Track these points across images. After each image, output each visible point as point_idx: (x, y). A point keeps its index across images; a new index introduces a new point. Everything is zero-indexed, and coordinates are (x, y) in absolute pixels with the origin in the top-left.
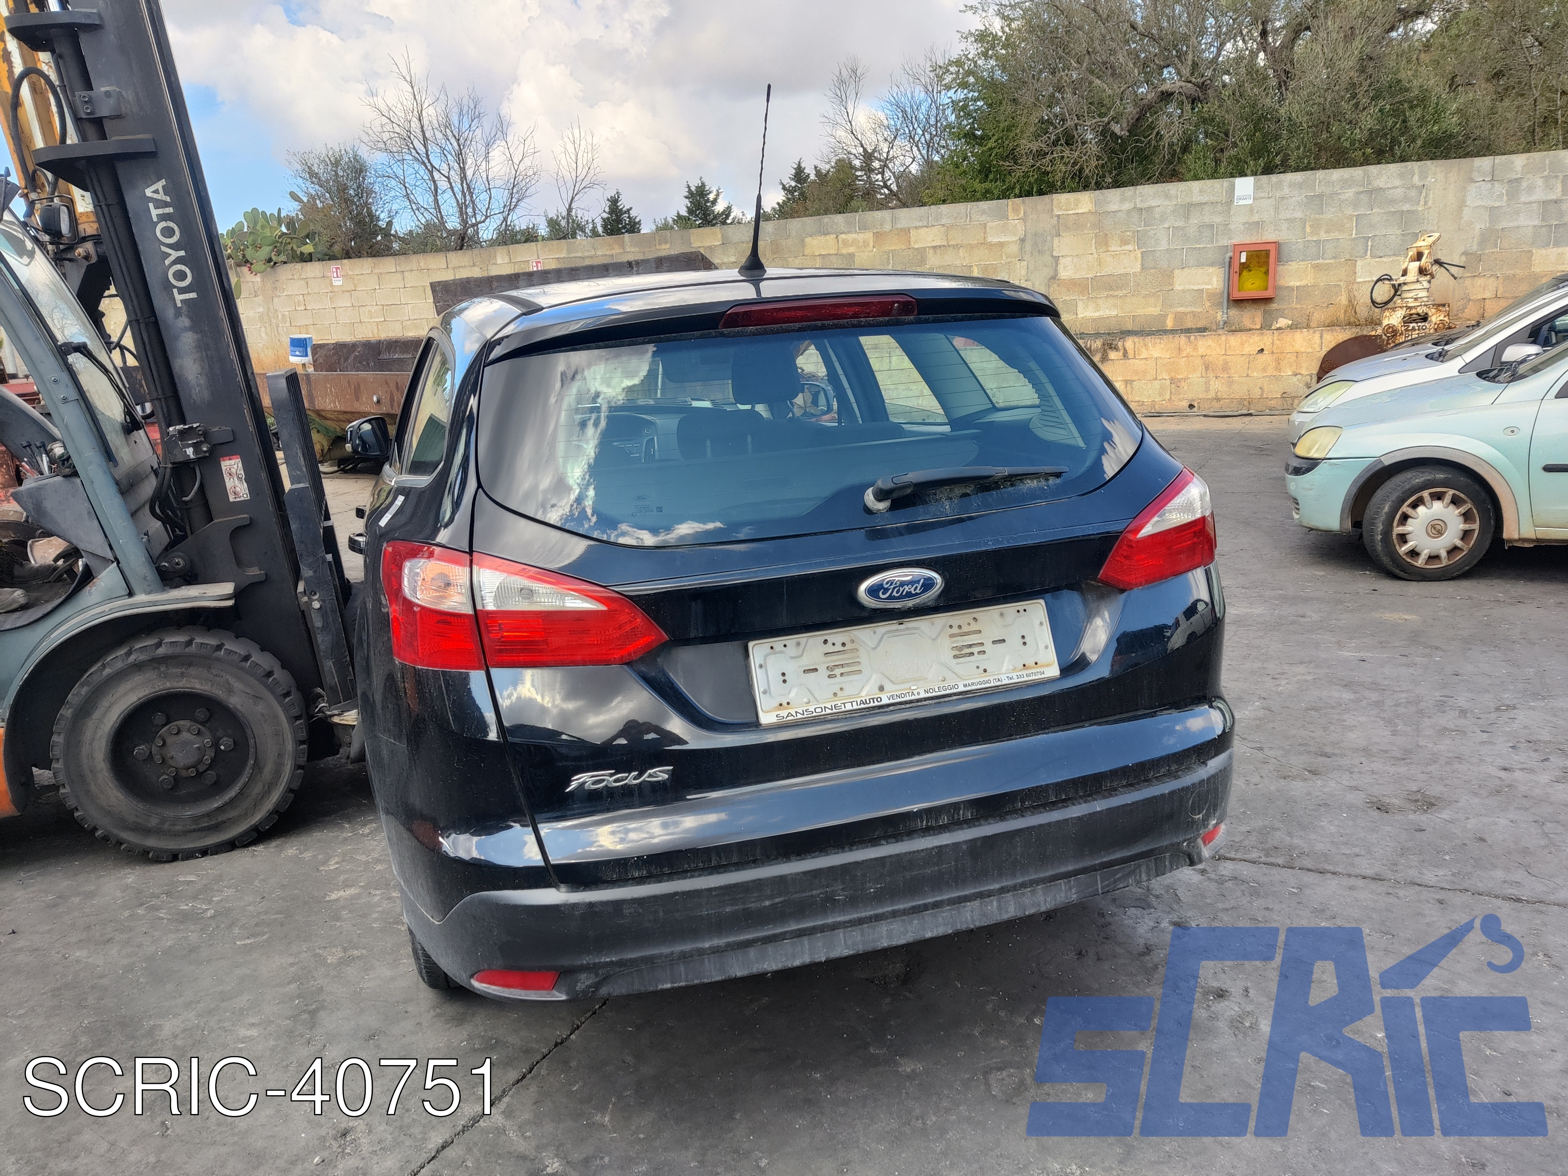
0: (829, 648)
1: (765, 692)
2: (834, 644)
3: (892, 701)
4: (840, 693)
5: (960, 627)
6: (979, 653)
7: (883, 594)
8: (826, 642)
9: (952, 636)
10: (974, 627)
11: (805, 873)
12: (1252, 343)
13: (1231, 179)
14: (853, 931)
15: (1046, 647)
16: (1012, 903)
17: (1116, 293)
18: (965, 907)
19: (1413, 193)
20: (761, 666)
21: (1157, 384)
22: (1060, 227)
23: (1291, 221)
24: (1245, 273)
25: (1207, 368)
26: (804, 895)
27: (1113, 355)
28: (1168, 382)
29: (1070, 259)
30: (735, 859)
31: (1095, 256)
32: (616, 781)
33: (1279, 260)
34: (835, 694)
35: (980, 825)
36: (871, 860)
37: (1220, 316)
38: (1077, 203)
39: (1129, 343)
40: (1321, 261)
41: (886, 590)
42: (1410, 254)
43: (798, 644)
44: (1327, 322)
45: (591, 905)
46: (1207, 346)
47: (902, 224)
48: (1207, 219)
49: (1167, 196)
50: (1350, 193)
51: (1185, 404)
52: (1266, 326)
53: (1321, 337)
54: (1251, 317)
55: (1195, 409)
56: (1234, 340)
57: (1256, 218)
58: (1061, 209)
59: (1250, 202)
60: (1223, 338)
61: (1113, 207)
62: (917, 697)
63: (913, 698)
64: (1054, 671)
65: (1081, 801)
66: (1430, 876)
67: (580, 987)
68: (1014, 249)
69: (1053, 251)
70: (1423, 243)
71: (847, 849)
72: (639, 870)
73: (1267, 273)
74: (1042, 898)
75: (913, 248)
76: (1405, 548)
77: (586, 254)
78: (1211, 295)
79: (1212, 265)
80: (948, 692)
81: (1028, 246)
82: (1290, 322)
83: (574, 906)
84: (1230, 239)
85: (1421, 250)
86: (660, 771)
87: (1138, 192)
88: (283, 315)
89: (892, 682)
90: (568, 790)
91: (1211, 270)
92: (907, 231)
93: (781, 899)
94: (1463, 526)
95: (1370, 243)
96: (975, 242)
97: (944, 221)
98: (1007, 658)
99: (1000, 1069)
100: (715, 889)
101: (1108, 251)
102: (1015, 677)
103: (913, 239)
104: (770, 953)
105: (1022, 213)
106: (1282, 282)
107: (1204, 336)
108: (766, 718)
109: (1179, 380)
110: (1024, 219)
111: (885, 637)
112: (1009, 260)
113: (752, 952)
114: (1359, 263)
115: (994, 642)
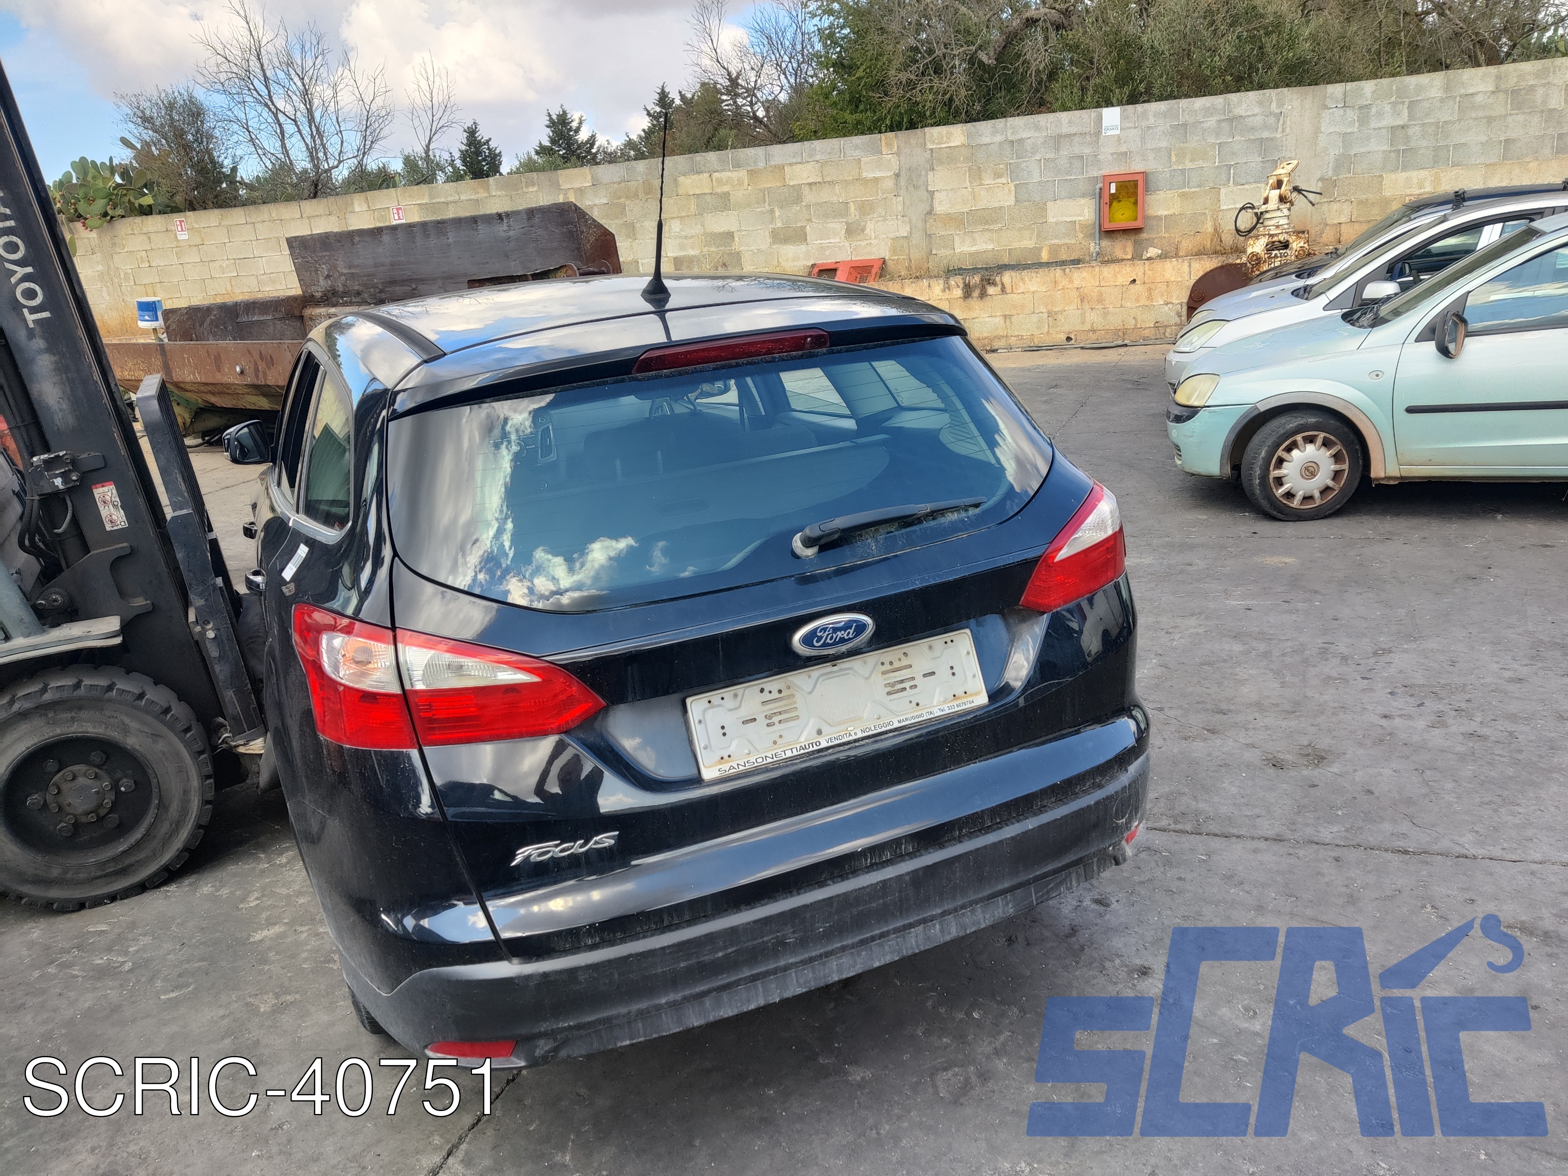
0: (766, 696)
1: (706, 748)
2: (770, 692)
3: (830, 744)
4: (779, 741)
5: (891, 663)
6: (911, 687)
7: (817, 642)
8: (762, 690)
9: (884, 673)
10: (905, 662)
11: (755, 922)
12: (1123, 274)
13: (1098, 110)
14: (804, 969)
15: (974, 676)
16: (954, 924)
17: (991, 227)
18: (909, 933)
19: (1272, 120)
20: (700, 722)
21: (1035, 318)
22: (934, 161)
23: (1158, 150)
24: (1115, 204)
25: (1082, 301)
26: (755, 942)
27: (991, 290)
28: (1046, 315)
29: (944, 193)
30: (687, 917)
31: (970, 189)
32: (562, 851)
33: (1147, 190)
34: (775, 743)
35: (921, 855)
36: (819, 901)
37: (1093, 247)
38: (949, 135)
39: (1007, 278)
40: (1186, 190)
41: (820, 638)
42: (1271, 181)
43: (736, 696)
44: (1195, 250)
45: (545, 975)
46: (1082, 277)
47: (776, 160)
48: (1077, 150)
49: (1037, 128)
50: (1211, 122)
51: (1063, 337)
52: (1137, 256)
53: (1190, 266)
54: (1123, 248)
55: (1072, 342)
56: (1108, 271)
57: (1123, 149)
58: (934, 143)
59: (1118, 132)
60: (1097, 269)
61: (986, 140)
62: (854, 737)
63: (851, 738)
64: (982, 699)
65: (1014, 821)
66: (1327, 833)
67: (538, 1053)
68: (890, 184)
69: (928, 185)
70: (1282, 171)
71: (795, 892)
72: (592, 937)
73: (1136, 203)
74: (981, 916)
75: (789, 186)
76: (1281, 491)
77: (450, 199)
78: (1083, 227)
79: (1083, 196)
80: (884, 729)
81: (903, 182)
82: (1160, 252)
83: (528, 978)
84: (1100, 169)
85: (1281, 177)
86: (607, 838)
87: (1008, 124)
88: (126, 274)
89: (829, 724)
90: (513, 864)
91: (1083, 201)
92: (781, 168)
93: (734, 949)
94: (1333, 467)
95: (1232, 171)
96: (851, 178)
97: (818, 157)
98: (938, 690)
99: (945, 1069)
100: (669, 947)
101: (981, 184)
102: (946, 709)
103: (787, 176)
104: (725, 1000)
105: (896, 147)
106: (1151, 212)
107: (1079, 268)
108: (708, 774)
109: (1056, 313)
110: (898, 154)
111: (821, 679)
112: (885, 196)
113: (708, 1002)
114: (1223, 191)
115: (925, 675)
